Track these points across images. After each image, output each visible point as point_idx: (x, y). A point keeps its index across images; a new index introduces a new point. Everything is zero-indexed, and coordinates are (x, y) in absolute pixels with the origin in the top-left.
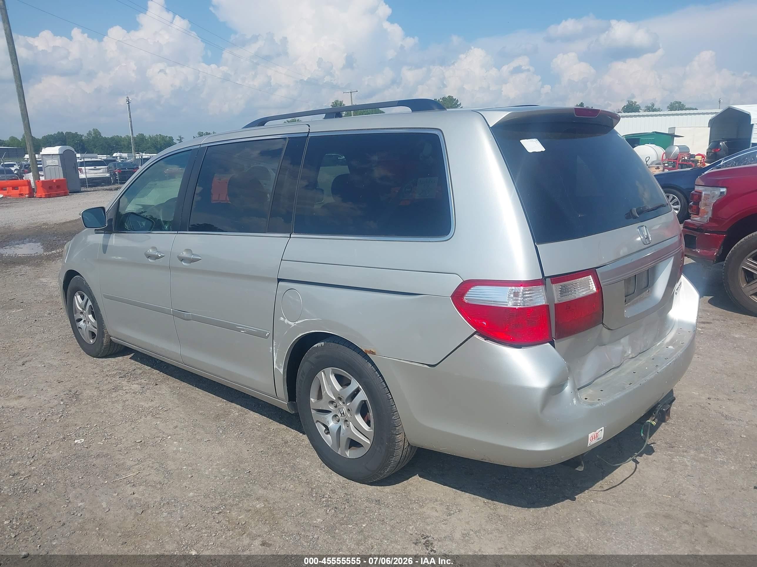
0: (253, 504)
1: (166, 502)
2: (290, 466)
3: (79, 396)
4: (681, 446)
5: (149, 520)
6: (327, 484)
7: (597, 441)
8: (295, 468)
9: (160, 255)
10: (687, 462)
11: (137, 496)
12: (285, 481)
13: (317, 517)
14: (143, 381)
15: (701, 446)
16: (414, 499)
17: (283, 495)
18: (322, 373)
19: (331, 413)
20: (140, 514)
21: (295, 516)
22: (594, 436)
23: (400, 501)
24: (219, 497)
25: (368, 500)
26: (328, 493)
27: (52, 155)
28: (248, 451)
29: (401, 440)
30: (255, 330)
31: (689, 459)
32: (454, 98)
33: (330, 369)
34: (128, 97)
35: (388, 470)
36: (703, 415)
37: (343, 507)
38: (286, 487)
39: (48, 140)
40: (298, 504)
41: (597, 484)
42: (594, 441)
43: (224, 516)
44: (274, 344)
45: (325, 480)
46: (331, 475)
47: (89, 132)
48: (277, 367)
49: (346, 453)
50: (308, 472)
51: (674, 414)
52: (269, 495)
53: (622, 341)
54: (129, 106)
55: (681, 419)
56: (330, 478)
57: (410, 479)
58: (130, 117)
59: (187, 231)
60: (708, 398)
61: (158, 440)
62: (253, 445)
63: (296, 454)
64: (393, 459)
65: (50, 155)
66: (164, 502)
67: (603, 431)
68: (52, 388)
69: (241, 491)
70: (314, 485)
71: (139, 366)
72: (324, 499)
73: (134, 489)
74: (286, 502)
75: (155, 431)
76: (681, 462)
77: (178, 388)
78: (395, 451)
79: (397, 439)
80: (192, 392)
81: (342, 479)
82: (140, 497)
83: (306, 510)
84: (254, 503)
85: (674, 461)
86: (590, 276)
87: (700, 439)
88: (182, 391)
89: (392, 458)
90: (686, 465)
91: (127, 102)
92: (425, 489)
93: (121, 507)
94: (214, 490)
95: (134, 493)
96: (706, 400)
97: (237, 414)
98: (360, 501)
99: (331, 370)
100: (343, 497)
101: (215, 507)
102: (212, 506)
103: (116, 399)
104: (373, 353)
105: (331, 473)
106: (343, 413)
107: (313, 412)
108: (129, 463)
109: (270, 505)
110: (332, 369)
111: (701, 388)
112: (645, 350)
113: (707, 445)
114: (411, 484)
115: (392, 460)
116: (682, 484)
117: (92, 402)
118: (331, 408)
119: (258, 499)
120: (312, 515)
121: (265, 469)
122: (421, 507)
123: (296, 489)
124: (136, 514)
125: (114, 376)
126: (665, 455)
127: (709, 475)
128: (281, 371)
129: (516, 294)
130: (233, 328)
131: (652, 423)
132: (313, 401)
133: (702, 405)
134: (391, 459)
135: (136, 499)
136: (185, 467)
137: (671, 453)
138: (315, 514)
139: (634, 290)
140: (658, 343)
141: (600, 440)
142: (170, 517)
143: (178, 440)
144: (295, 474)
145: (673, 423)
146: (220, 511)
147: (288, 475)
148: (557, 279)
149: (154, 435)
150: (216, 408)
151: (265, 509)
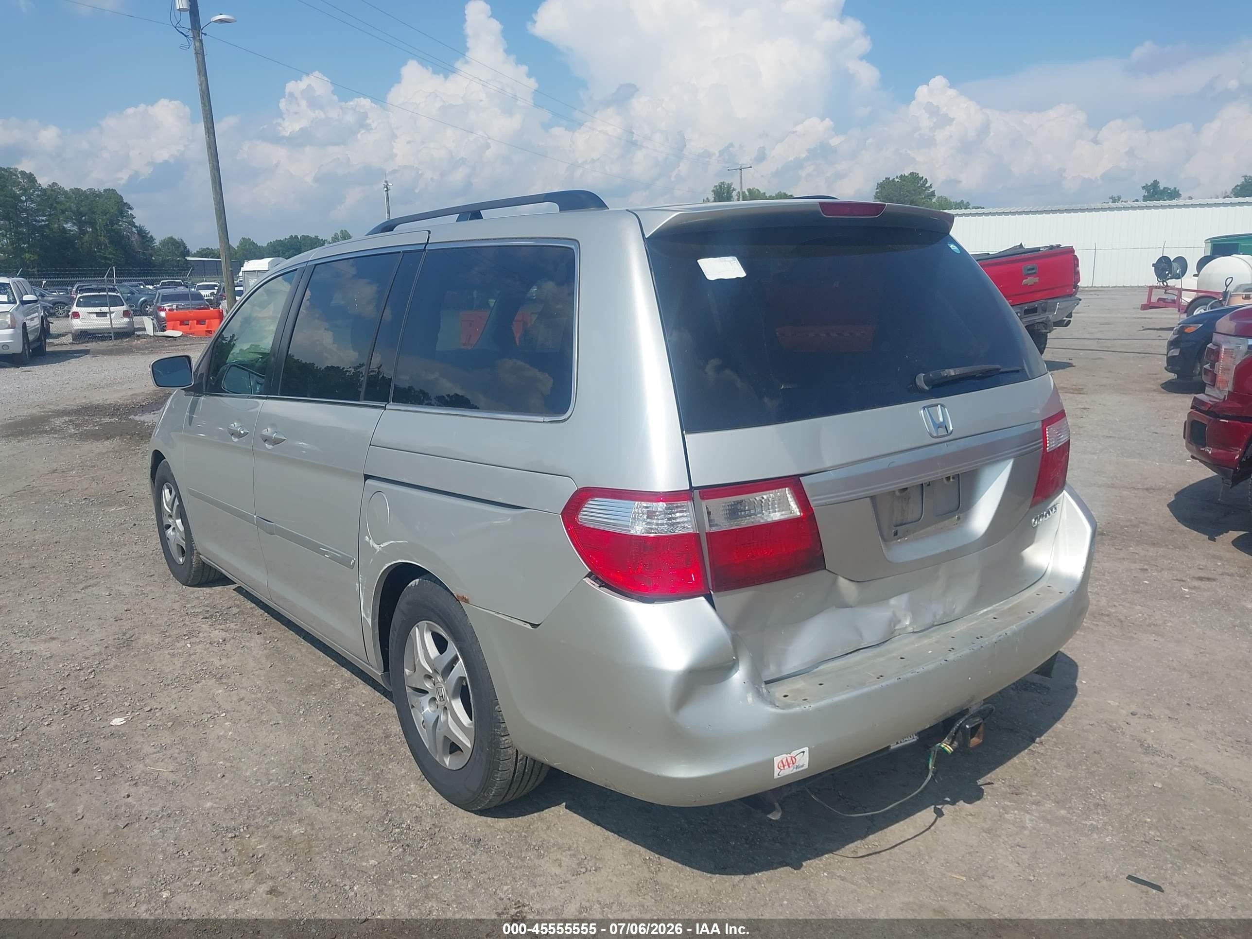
0: (289, 828)
1: (166, 814)
2: (374, 773)
3: (133, 643)
4: (1034, 794)
5: (131, 838)
6: (414, 807)
7: (795, 771)
8: (380, 778)
9: (242, 432)
10: (1027, 822)
11: (131, 801)
12: (354, 796)
13: (372, 857)
14: (232, 626)
15: (1072, 795)
16: (534, 843)
17: (339, 818)
18: (417, 629)
19: (427, 695)
20: (121, 829)
21: (340, 852)
22: (787, 760)
23: (512, 844)
24: (247, 812)
25: (464, 838)
26: (409, 822)
27: (258, 271)
28: (325, 744)
29: (510, 745)
30: (339, 555)
31: (1035, 816)
32: (921, 176)
33: (424, 623)
34: (386, 182)
35: (493, 792)
36: (1106, 742)
37: (421, 845)
38: (350, 806)
39: (275, 248)
40: (355, 834)
41: (850, 845)
42: (787, 771)
43: (238, 842)
44: (360, 579)
45: (414, 801)
46: (426, 794)
47: (335, 235)
48: (365, 616)
49: (445, 760)
50: (395, 786)
51: (1053, 738)
52: (320, 815)
53: (893, 601)
54: (388, 194)
55: (1060, 746)
56: (423, 797)
57: (547, 810)
58: (389, 212)
59: (277, 395)
60: (1132, 714)
61: (205, 717)
62: (337, 736)
63: (392, 756)
64: (498, 775)
65: (255, 271)
66: (164, 813)
67: (807, 754)
68: (102, 628)
69: (283, 805)
70: (394, 807)
71: (238, 602)
72: (397, 830)
73: (133, 790)
74: (338, 828)
75: (210, 703)
76: (1018, 820)
77: (276, 640)
78: (501, 762)
79: (503, 743)
80: (293, 647)
81: (440, 800)
82: (135, 803)
83: (360, 844)
84: (291, 827)
85: (1004, 819)
86: (787, 489)
87: (1076, 783)
88: (279, 644)
89: (497, 773)
90: (1024, 828)
91: (386, 189)
92: (560, 829)
93: (102, 815)
94: (243, 802)
95: (128, 796)
96: (1127, 715)
97: (339, 686)
98: (450, 838)
99: (426, 625)
100: (428, 829)
101: (233, 827)
102: (229, 825)
103: (180, 651)
104: (467, 601)
105: (429, 791)
106: (442, 696)
107: (409, 691)
108: (148, 749)
109: (313, 832)
110: (427, 623)
111: (1129, 695)
112: (945, 620)
113: (1081, 796)
114: (542, 819)
115: (497, 777)
116: (998, 859)
117: (146, 653)
118: (428, 685)
119: (300, 821)
120: (366, 853)
121: (335, 775)
122: (540, 856)
123: (364, 810)
124: (117, 828)
125: (196, 615)
126: (996, 806)
127: (1056, 849)
128: (370, 621)
129: (651, 515)
130: (315, 548)
131: (946, 748)
132: (407, 674)
133: (1115, 725)
134: (496, 775)
135: (128, 805)
136: (221, 762)
137: (1009, 804)
138: (372, 852)
139: (920, 515)
140: (984, 609)
141: (802, 769)
142: (161, 837)
143: (232, 721)
144: (375, 787)
145: (1042, 751)
146: (237, 834)
147: (364, 787)
148: (711, 492)
149: (205, 710)
150: (313, 674)
151: (302, 837)
